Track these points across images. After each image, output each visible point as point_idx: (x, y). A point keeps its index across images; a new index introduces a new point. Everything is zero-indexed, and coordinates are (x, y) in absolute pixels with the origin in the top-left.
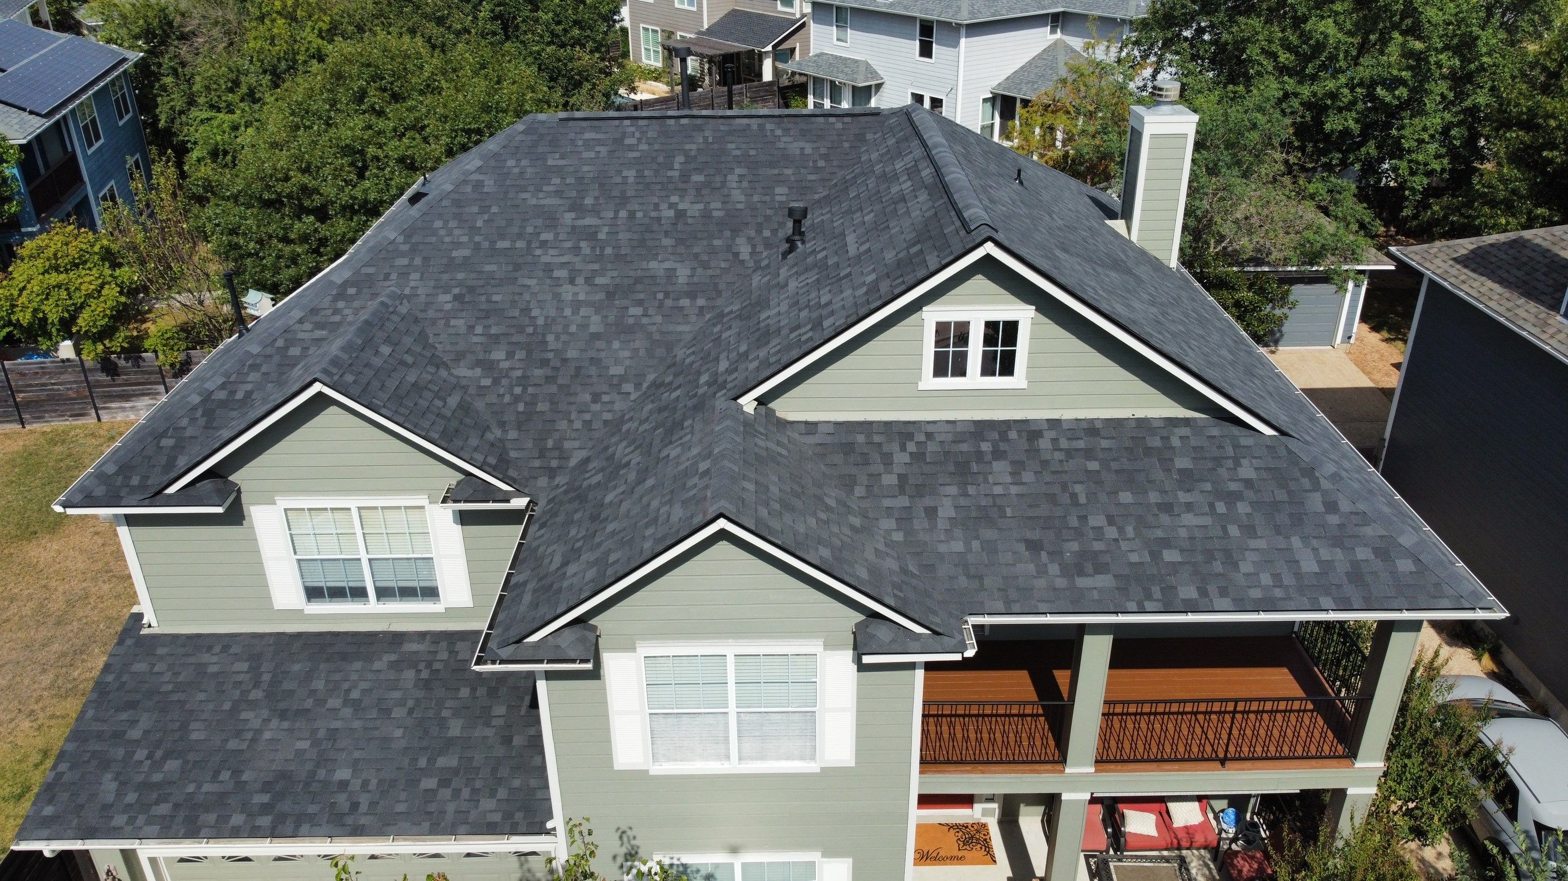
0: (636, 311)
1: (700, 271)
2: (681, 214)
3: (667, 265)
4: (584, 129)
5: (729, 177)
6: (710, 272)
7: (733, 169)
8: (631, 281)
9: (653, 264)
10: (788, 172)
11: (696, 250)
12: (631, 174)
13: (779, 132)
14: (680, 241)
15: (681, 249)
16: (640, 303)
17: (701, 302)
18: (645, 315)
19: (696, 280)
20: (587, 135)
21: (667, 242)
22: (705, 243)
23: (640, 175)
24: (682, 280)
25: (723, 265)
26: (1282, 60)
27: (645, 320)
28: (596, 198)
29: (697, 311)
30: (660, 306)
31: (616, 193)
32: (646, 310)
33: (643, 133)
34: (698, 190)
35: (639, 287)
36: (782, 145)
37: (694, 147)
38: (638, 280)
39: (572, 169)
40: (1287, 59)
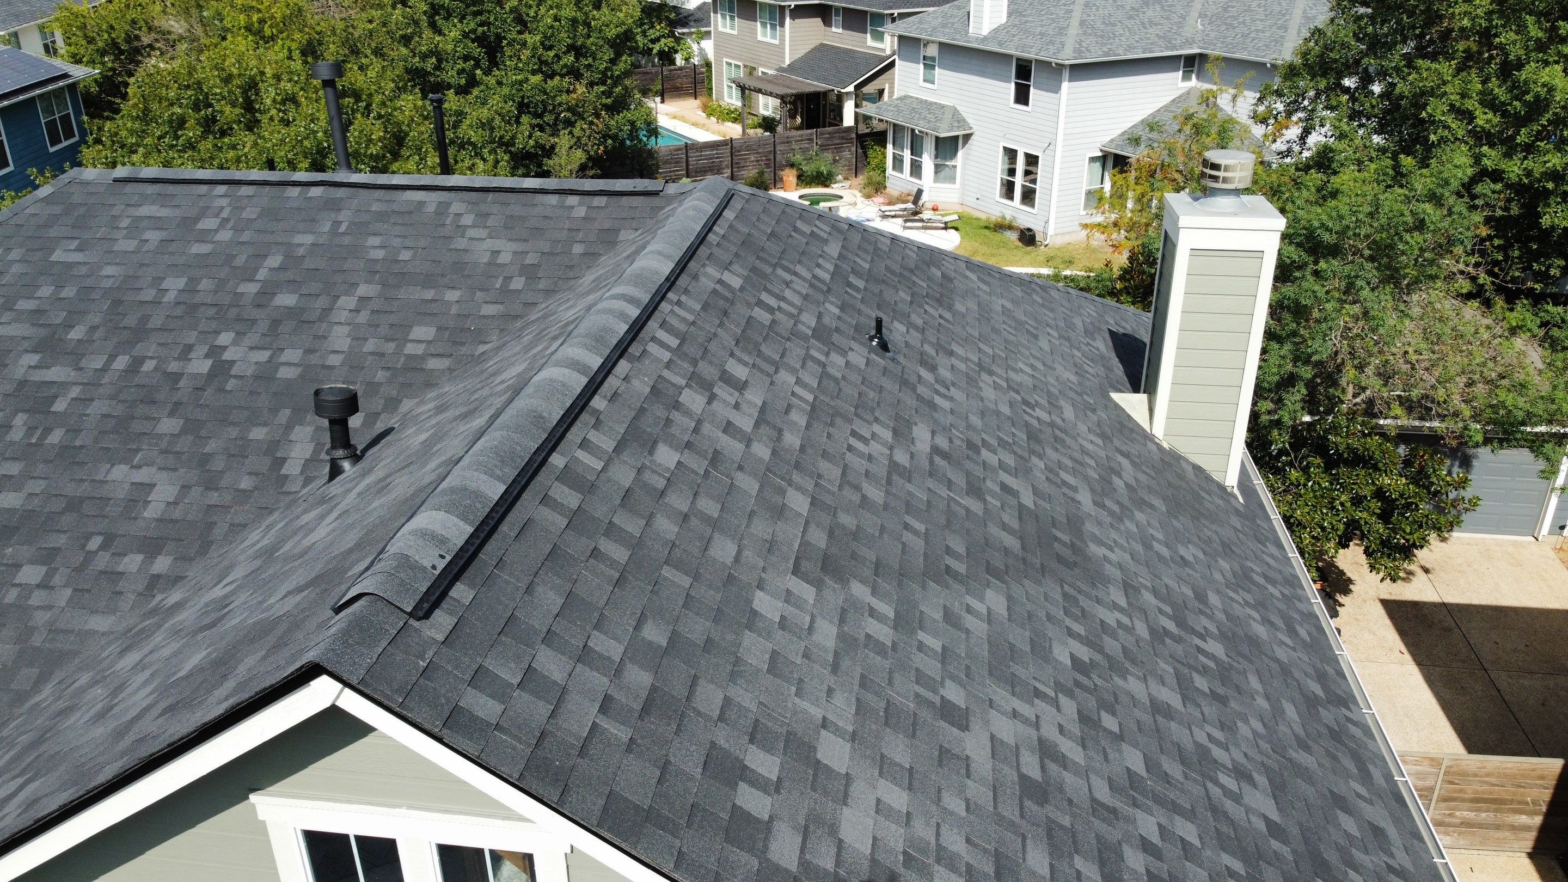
0: (31, 574)
1: (196, 492)
2: (221, 369)
3: (142, 476)
4: (144, 199)
5: (342, 301)
6: (214, 498)
7: (355, 285)
8: (57, 505)
9: (120, 472)
10: (452, 296)
11: (211, 446)
12: (175, 284)
13: (468, 220)
14: (192, 427)
15: (185, 443)
16: (48, 557)
17: (162, 564)
18: (44, 585)
19: (177, 514)
20: (145, 210)
21: (169, 425)
22: (234, 432)
23: (191, 289)
24: (153, 511)
25: (246, 483)
26: (1481, 123)
27: (37, 598)
28: (93, 328)
29: (141, 587)
30: (80, 569)
31: (131, 320)
32: (49, 575)
33: (237, 209)
34: (276, 323)
35: (67, 520)
36: (461, 243)
37: (308, 239)
38: (74, 505)
39: (84, 270)
40: (1488, 121)
